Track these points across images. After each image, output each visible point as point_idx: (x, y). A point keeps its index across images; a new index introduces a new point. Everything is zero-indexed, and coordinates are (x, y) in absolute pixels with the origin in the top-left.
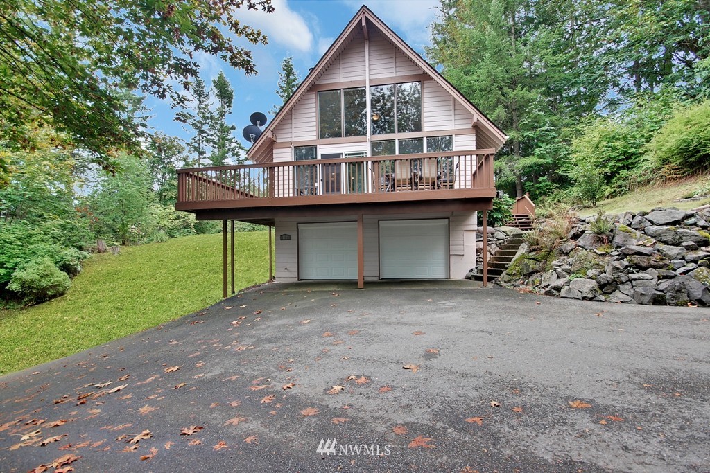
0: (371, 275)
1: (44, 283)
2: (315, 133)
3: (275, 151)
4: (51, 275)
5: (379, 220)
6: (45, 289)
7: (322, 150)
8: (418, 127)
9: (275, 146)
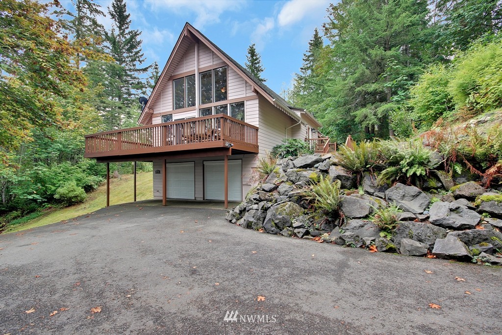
0: (200, 197)
1: (71, 195)
2: (171, 106)
3: (153, 119)
4: (74, 190)
5: (203, 161)
6: (71, 198)
7: (176, 117)
8: (225, 98)
9: (153, 116)
